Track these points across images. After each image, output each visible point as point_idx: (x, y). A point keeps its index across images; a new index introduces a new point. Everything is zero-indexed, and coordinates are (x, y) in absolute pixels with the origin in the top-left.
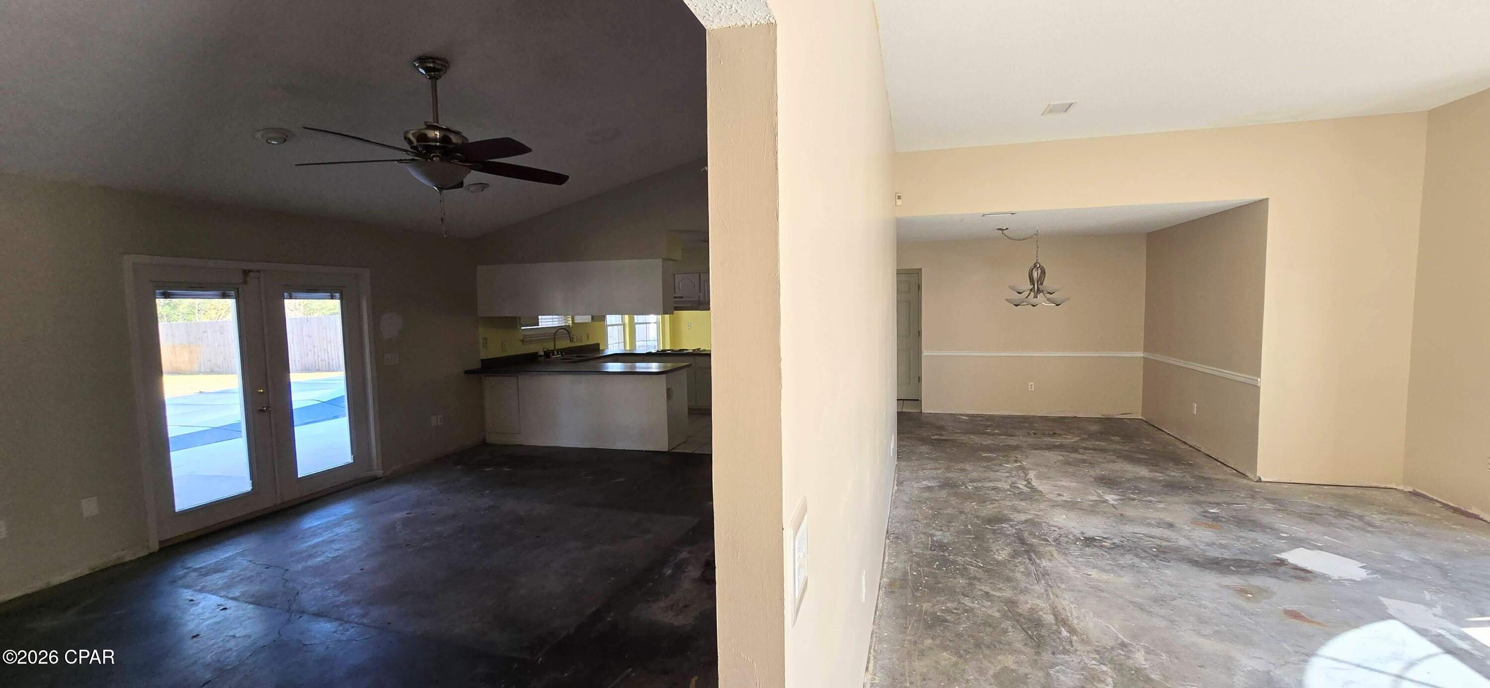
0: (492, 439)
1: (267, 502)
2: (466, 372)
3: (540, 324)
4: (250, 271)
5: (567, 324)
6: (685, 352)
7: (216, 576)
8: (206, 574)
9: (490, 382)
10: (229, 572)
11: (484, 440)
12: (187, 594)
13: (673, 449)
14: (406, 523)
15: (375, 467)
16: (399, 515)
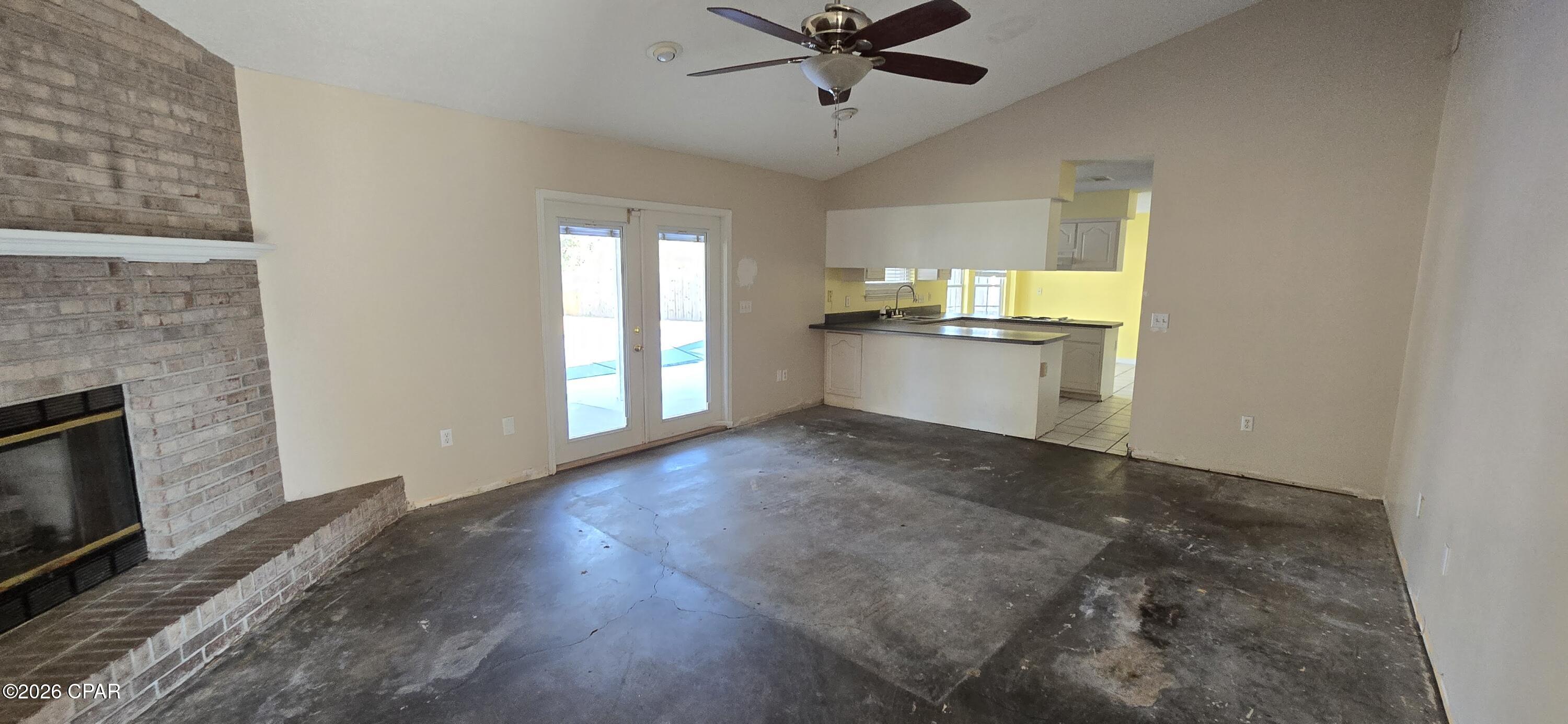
0: (831, 400)
1: (638, 441)
2: (811, 327)
3: (886, 279)
4: (633, 210)
5: (910, 282)
6: (1050, 320)
7: (601, 508)
8: (591, 506)
9: (833, 338)
10: (610, 506)
11: (823, 400)
12: (577, 523)
13: (1041, 437)
14: (762, 482)
15: (726, 417)
16: (755, 472)
